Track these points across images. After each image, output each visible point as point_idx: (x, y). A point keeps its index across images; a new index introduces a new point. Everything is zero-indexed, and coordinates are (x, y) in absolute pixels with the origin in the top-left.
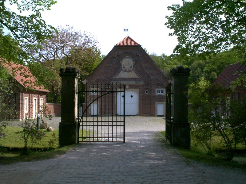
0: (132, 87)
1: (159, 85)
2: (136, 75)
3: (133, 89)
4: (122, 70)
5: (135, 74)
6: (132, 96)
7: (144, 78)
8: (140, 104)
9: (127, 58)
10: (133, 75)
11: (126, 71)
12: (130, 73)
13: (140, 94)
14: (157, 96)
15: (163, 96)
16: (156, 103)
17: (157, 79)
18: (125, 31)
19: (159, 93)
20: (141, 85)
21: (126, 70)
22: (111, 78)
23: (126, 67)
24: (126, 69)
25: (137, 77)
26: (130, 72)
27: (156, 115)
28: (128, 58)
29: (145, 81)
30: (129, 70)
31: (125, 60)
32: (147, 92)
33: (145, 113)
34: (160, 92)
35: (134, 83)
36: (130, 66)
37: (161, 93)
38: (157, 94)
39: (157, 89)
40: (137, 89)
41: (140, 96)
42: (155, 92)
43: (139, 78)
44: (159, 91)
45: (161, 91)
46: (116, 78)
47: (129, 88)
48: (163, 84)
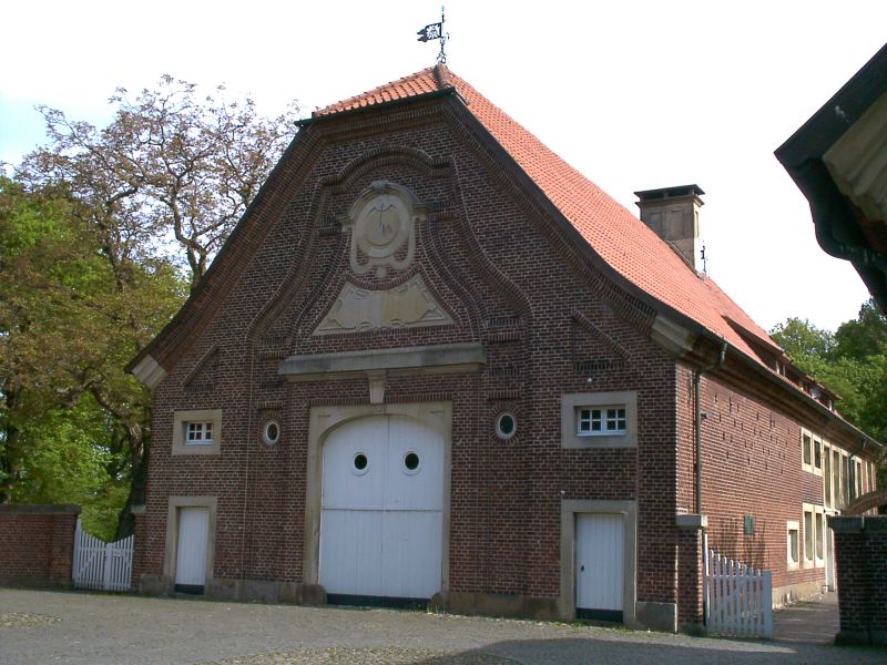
0: (406, 390)
1: (587, 367)
2: (432, 305)
3: (413, 409)
4: (349, 279)
5: (428, 295)
6: (412, 461)
7: (485, 325)
8: (453, 516)
9: (377, 192)
10: (414, 304)
11: (371, 283)
12: (394, 296)
13: (454, 440)
14: (573, 452)
15: (619, 452)
16: (568, 507)
17: (575, 320)
18: (425, 39)
19: (597, 426)
20: (461, 376)
21: (371, 275)
22: (289, 341)
23: (373, 252)
24: (375, 268)
25: (440, 318)
26: (394, 285)
27: (566, 610)
28: (387, 191)
29: (491, 344)
30: (392, 273)
31: (369, 206)
32: (507, 426)
33: (489, 592)
34: (604, 420)
35: (416, 361)
36: (397, 244)
37: (611, 425)
38: (573, 437)
39: (569, 401)
40: (438, 406)
41: (454, 456)
42: (559, 423)
43: (450, 322)
44: (597, 414)
45: (611, 414)
46: (316, 333)
47: (389, 399)
48: (620, 355)
